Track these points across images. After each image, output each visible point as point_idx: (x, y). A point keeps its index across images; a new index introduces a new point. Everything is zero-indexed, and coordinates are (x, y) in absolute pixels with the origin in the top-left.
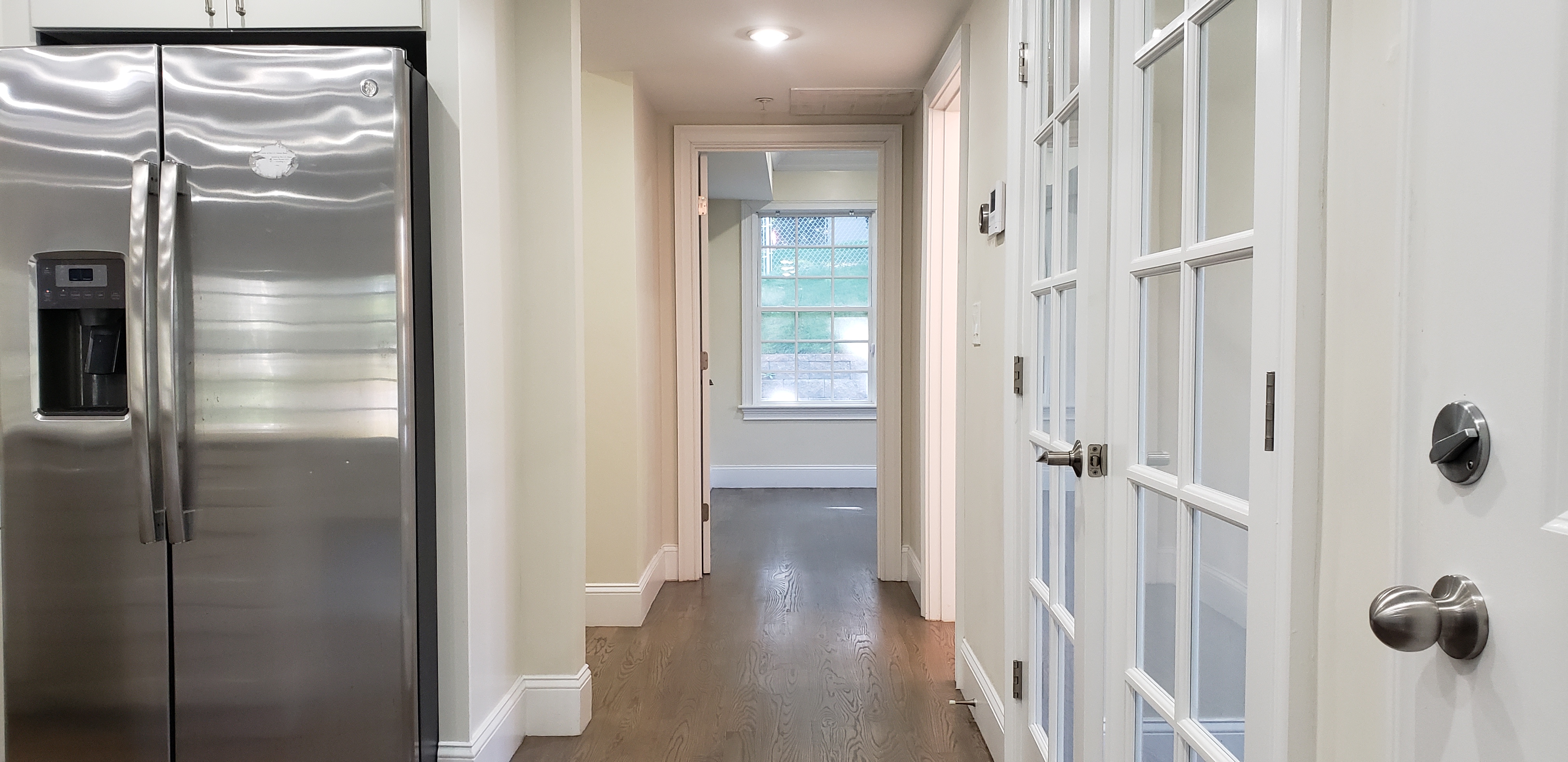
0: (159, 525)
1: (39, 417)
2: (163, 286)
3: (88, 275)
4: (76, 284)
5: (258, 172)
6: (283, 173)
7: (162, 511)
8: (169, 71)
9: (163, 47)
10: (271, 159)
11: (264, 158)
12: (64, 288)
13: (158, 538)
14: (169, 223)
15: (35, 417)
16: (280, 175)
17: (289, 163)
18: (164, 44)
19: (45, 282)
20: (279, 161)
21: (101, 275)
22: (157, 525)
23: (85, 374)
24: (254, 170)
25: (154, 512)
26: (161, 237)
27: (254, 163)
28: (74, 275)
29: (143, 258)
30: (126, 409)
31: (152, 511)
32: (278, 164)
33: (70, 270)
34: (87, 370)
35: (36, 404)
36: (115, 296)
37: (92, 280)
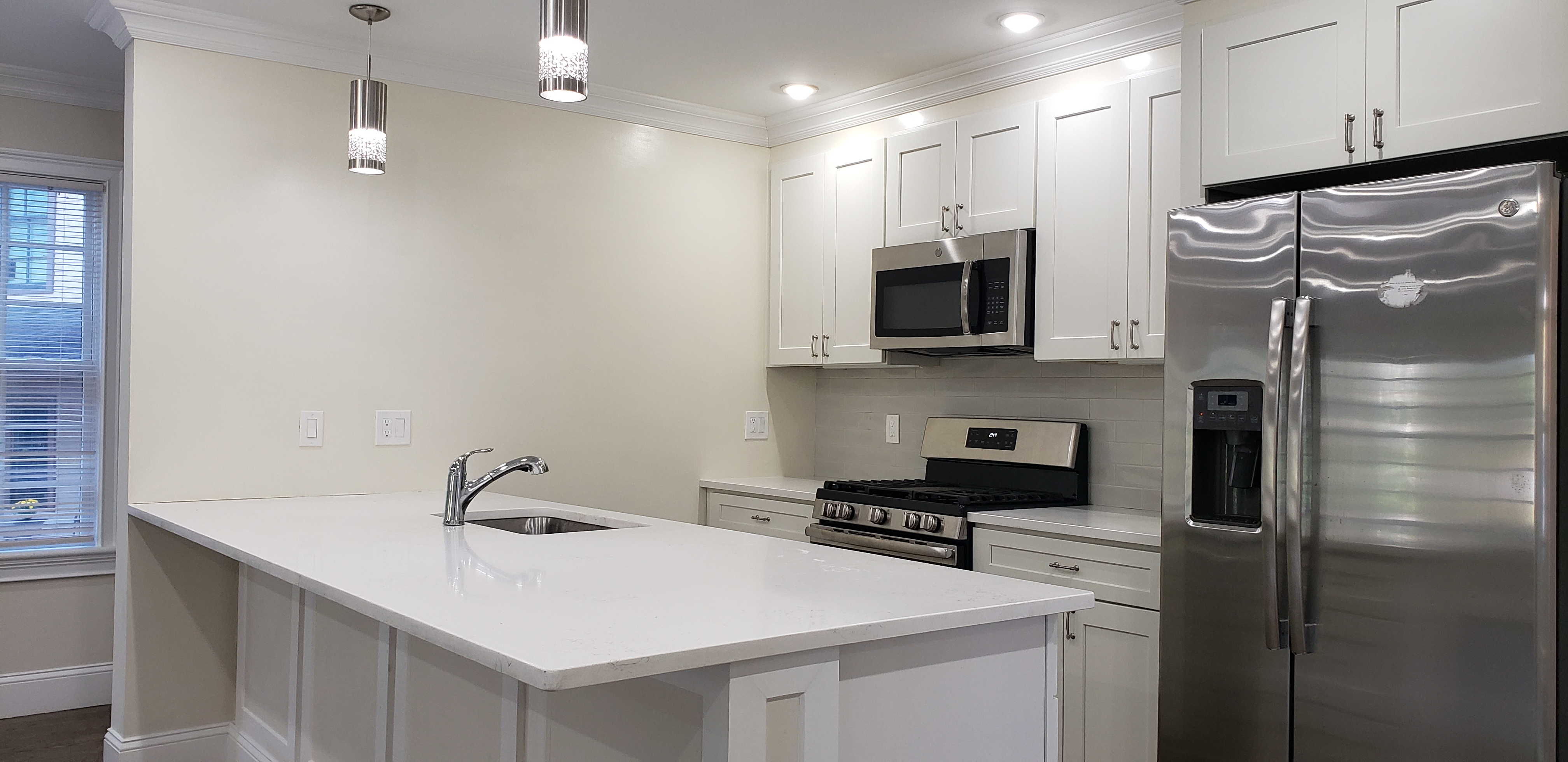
0: (1283, 633)
1: (1191, 523)
2: (1294, 395)
3: (1232, 400)
4: (1224, 408)
5: (1386, 302)
6: (1411, 302)
7: (1287, 620)
8: (1306, 212)
9: (1303, 192)
10: (1399, 289)
11: (1393, 288)
12: (1213, 411)
13: (1282, 646)
14: (1302, 338)
15: (1188, 523)
16: (1408, 304)
17: (1418, 292)
18: (1303, 190)
19: (1199, 407)
20: (1408, 290)
21: (1243, 398)
22: (1282, 633)
23: (1228, 487)
24: (1382, 301)
25: (1279, 621)
26: (1295, 348)
27: (1382, 294)
28: (1222, 400)
29: (1278, 369)
30: (1259, 523)
31: (1277, 619)
32: (1405, 293)
33: (1219, 396)
34: (1230, 484)
35: (1189, 511)
36: (1254, 420)
37: (1236, 405)
